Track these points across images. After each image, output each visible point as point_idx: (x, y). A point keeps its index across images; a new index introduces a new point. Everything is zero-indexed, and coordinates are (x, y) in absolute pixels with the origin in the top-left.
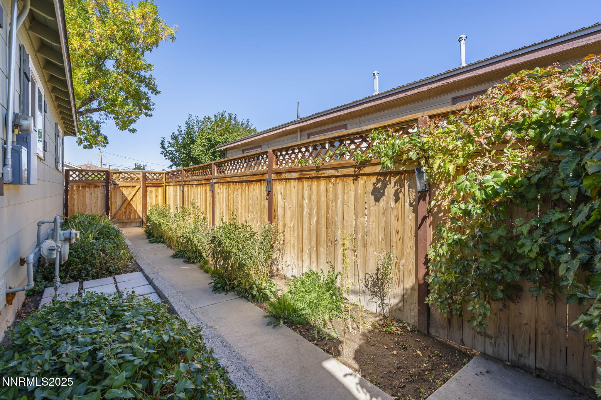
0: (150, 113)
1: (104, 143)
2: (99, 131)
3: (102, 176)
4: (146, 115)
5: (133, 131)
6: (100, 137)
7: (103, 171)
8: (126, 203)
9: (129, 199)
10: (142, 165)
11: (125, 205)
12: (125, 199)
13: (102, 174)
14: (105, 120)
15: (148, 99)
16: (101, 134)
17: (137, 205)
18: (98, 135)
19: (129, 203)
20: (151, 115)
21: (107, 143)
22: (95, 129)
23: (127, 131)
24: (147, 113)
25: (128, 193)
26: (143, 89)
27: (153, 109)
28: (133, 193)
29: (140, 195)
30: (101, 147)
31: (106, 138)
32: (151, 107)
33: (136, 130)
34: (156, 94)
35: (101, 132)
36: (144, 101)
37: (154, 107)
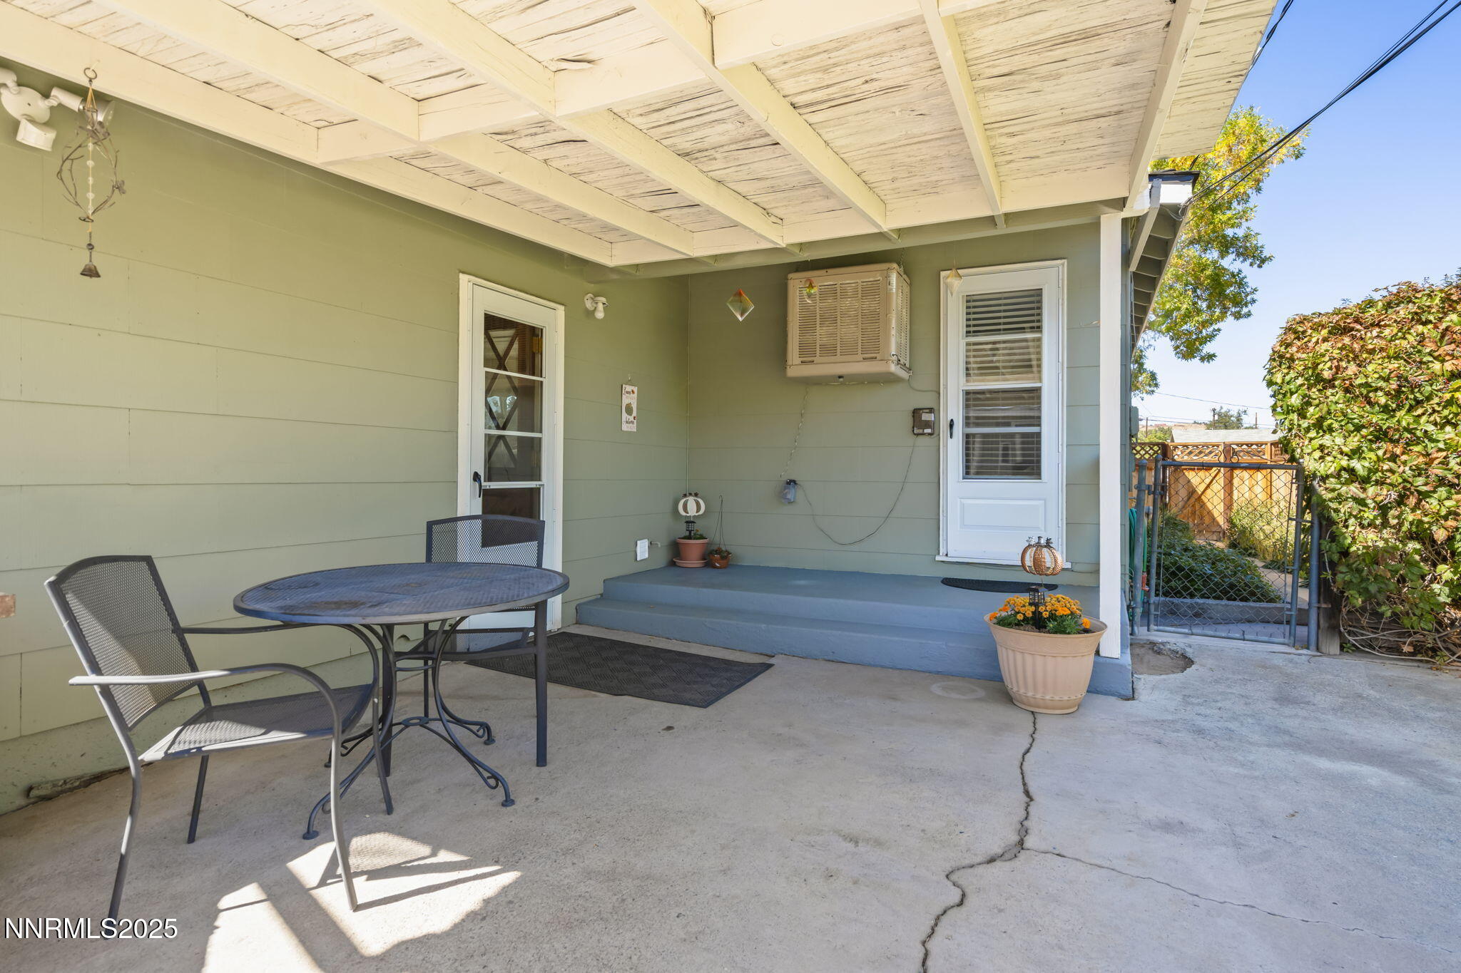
0: (1245, 310)
1: (1150, 385)
2: (1141, 365)
3: (1156, 452)
4: (1238, 316)
5: (1210, 357)
6: (1144, 375)
7: (1157, 444)
8: (1193, 498)
9: (1200, 489)
10: (1234, 412)
11: (1193, 500)
12: (1192, 492)
13: (1156, 448)
14: (1152, 342)
15: (1241, 284)
16: (1145, 370)
17: (1215, 504)
18: (1140, 371)
19: (1200, 497)
20: (1249, 315)
21: (1156, 385)
22: (1136, 362)
23: (1197, 360)
24: (1239, 312)
25: (1198, 480)
26: (1231, 263)
27: (1254, 301)
28: (1208, 481)
29: (1218, 486)
30: (1144, 395)
31: (1153, 376)
32: (1249, 298)
33: (1214, 355)
34: (1260, 266)
35: (1145, 367)
36: (1230, 290)
37: (1255, 297)
